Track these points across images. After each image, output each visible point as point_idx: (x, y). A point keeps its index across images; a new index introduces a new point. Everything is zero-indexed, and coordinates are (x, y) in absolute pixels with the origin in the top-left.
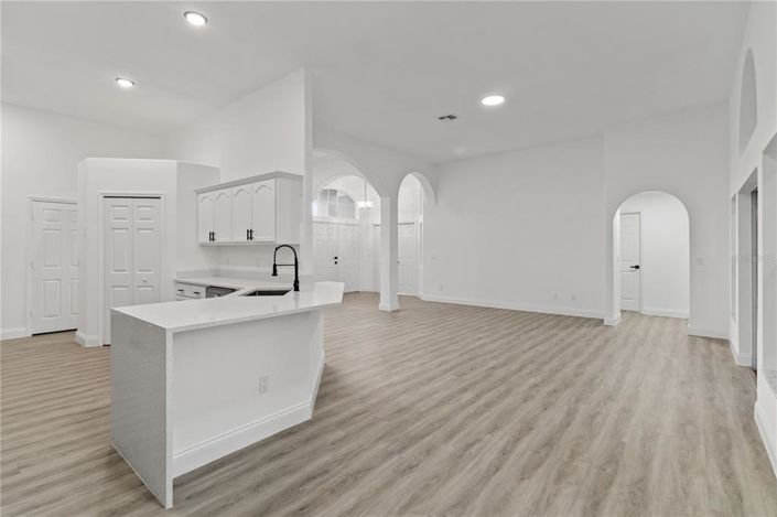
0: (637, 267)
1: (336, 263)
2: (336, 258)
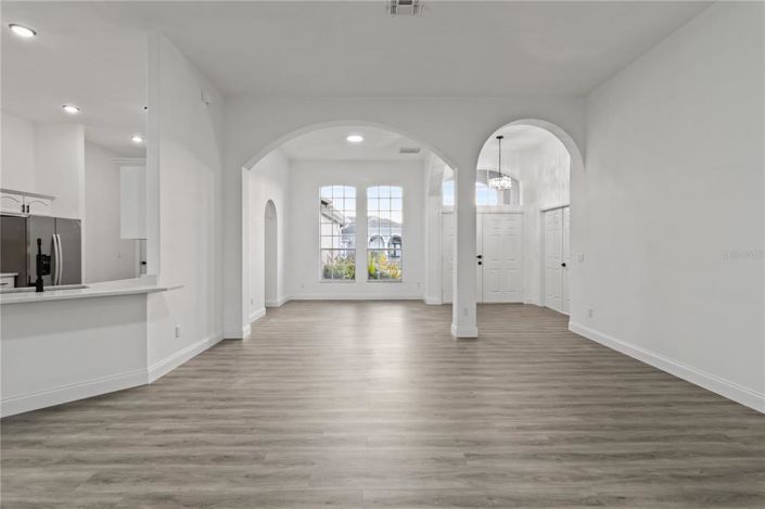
1: (480, 263)
2: (480, 257)
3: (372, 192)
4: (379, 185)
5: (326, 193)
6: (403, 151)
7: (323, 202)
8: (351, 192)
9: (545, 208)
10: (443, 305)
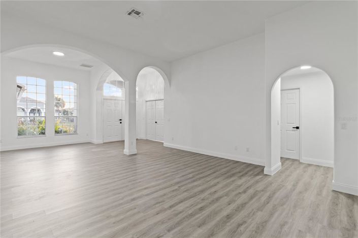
0: (298, 128)
1: (121, 123)
2: (121, 120)
3: (57, 84)
4: (62, 80)
5: (20, 80)
6: (83, 65)
7: (18, 86)
8: (43, 82)
9: (148, 100)
10: (104, 143)
